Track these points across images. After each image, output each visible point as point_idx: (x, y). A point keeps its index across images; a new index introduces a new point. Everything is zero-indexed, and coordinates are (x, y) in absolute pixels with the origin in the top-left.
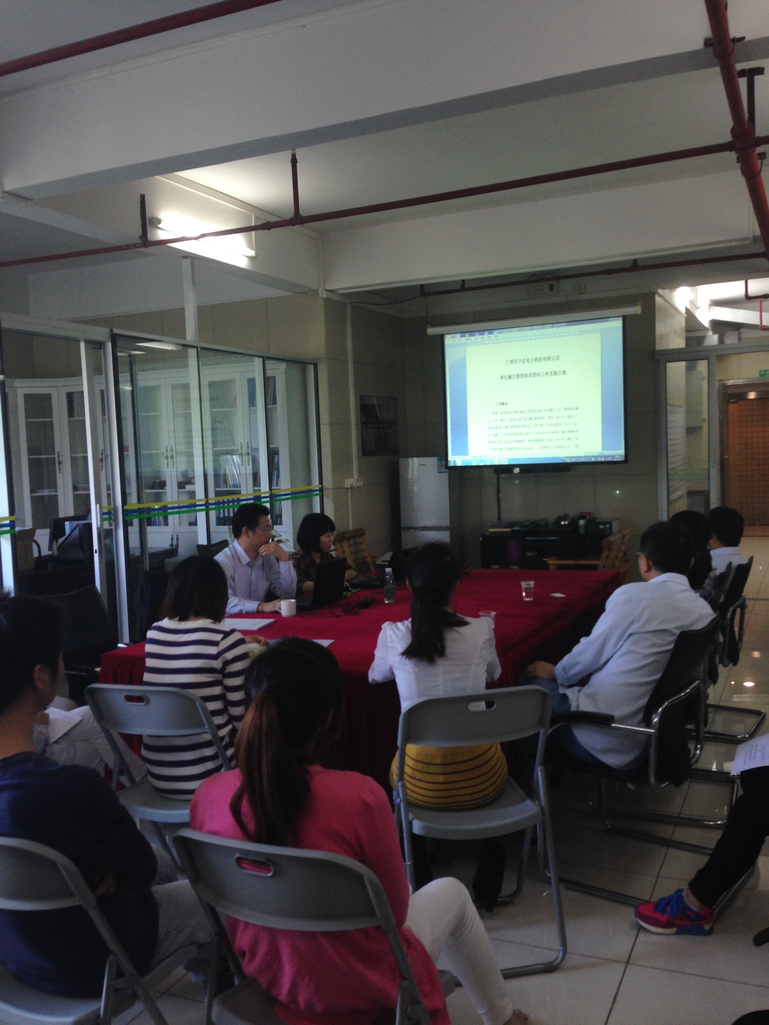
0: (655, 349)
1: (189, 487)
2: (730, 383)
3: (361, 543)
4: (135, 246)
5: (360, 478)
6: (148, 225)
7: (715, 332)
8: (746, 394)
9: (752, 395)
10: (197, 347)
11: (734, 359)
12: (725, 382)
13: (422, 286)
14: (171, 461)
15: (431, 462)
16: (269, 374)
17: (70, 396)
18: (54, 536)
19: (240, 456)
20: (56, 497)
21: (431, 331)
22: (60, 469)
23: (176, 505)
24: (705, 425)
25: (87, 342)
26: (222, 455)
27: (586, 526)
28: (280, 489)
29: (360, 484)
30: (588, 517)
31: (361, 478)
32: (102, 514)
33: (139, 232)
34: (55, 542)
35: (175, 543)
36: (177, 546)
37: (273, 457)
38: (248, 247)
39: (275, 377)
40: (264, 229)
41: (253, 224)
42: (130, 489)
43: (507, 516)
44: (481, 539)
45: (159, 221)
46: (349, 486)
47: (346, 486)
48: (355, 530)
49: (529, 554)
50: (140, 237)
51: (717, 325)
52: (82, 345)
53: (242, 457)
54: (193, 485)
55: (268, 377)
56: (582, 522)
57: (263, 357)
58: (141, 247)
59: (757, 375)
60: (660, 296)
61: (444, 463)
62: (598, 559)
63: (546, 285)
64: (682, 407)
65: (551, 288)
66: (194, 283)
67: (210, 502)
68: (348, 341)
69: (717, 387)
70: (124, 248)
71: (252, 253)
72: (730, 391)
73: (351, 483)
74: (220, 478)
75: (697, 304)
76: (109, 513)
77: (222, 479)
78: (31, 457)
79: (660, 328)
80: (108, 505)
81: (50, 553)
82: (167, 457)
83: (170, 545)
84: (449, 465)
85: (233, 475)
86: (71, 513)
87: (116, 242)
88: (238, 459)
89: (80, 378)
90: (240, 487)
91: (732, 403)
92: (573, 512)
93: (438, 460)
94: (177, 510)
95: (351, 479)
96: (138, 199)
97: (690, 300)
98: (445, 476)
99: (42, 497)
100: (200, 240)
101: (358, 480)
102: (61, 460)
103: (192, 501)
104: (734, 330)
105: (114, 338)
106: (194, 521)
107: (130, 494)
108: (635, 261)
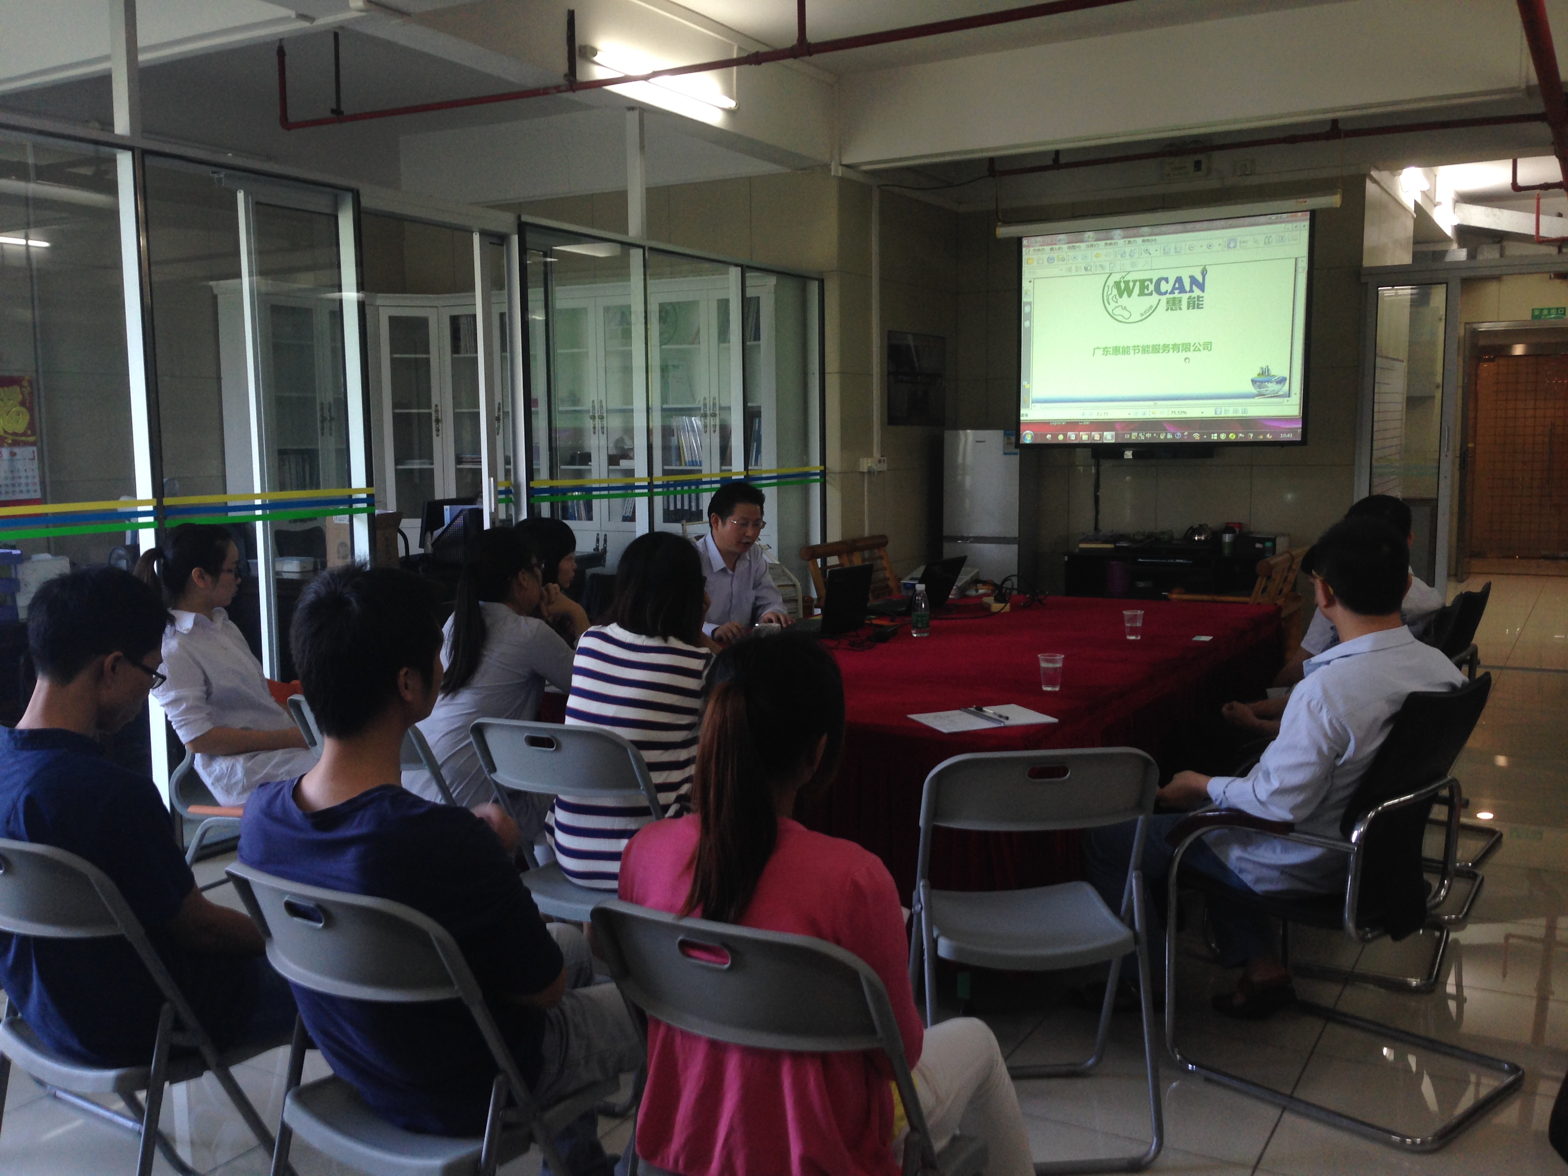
0: (1361, 265)
1: (624, 464)
2: (1484, 327)
3: (881, 558)
4: (558, 89)
5: (883, 458)
6: (577, 58)
7: (1461, 245)
8: (1509, 347)
9: (1519, 350)
10: (643, 247)
11: (1492, 288)
12: (1475, 326)
13: (992, 160)
14: (600, 423)
15: (994, 438)
16: (750, 293)
17: (455, 320)
18: (428, 527)
19: (702, 418)
20: (431, 471)
21: (1003, 232)
22: (438, 430)
23: (605, 485)
24: (1438, 394)
25: (484, 234)
26: (674, 417)
27: (1234, 544)
28: (761, 470)
29: (884, 467)
30: (1237, 530)
31: (885, 458)
32: (498, 493)
33: (564, 68)
34: (429, 534)
35: (601, 547)
36: (605, 550)
37: (752, 423)
38: (726, 95)
39: (759, 298)
40: (751, 64)
41: (735, 56)
42: (539, 464)
43: (1108, 525)
44: (1066, 558)
45: (594, 52)
46: (866, 470)
47: (861, 470)
48: (872, 538)
49: (1141, 584)
50: (565, 76)
51: (1465, 233)
52: (476, 238)
53: (704, 420)
54: (630, 461)
55: (748, 298)
56: (1227, 538)
57: (741, 266)
58: (567, 91)
59: (1528, 316)
60: (1375, 181)
61: (1013, 439)
62: (1249, 595)
63: (1189, 161)
64: (1402, 361)
65: (1198, 165)
66: (642, 147)
67: (655, 483)
68: (874, 243)
69: (1462, 332)
70: (541, 91)
71: (731, 104)
72: (1482, 342)
73: (869, 465)
74: (672, 451)
75: (1435, 198)
76: (507, 492)
77: (674, 453)
78: (397, 411)
79: (1372, 237)
80: (506, 479)
81: (422, 551)
82: (593, 418)
83: (594, 550)
84: (1021, 442)
85: (691, 447)
86: (453, 495)
87: (531, 83)
88: (699, 423)
89: (471, 294)
90: (701, 465)
91: (1486, 361)
92: (1214, 521)
93: (1005, 434)
94: (606, 492)
95: (870, 460)
96: (564, 20)
97: (1423, 190)
98: (1015, 460)
99: (411, 471)
100: (651, 80)
101: (880, 461)
102: (440, 418)
103: (629, 481)
104: (1494, 243)
105: (522, 228)
106: (630, 515)
107: (539, 470)
108: (1335, 122)
